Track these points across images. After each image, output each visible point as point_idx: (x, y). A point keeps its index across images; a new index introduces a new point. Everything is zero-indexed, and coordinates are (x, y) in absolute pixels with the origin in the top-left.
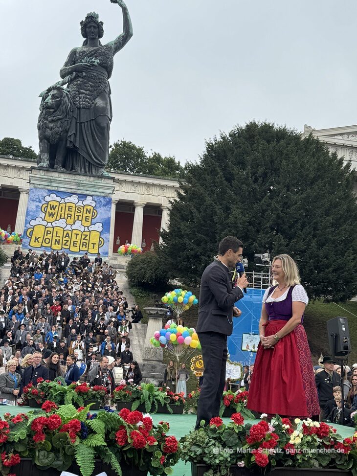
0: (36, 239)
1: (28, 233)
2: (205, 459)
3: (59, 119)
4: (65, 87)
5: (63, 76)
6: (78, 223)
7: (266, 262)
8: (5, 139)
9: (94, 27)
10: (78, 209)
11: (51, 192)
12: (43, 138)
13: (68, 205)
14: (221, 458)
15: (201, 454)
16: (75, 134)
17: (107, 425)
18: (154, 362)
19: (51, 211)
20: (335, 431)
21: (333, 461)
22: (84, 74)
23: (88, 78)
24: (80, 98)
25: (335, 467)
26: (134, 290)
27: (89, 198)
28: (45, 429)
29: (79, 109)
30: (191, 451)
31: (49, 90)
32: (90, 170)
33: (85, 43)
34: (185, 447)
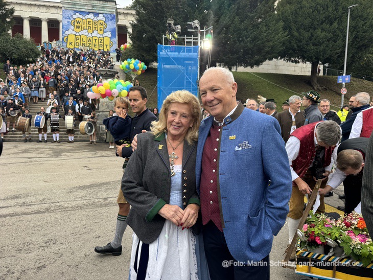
0: (70, 43)
6: (95, 32)
7: (196, 28)
10: (95, 23)
11: (76, 12)
13: (88, 20)
19: (77, 25)
27: (100, 15)
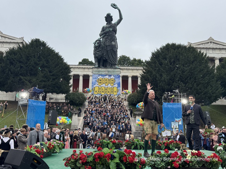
0: (96, 91)
1: (93, 89)
2: (156, 166)
3: (100, 50)
4: (101, 39)
5: (100, 36)
6: (109, 85)
7: (177, 93)
8: (84, 59)
9: (110, 18)
10: (109, 80)
11: (100, 75)
12: (95, 57)
13: (105, 79)
14: (161, 165)
15: (154, 164)
16: (106, 55)
17: (119, 155)
18: (139, 131)
19: (100, 81)
20: (204, 154)
21: (204, 165)
22: (107, 34)
23: (109, 35)
24: (107, 42)
25: (205, 167)
26: (130, 106)
27: (112, 76)
28: (99, 157)
29: (107, 46)
30: (150, 163)
31: (96, 41)
32: (112, 66)
33: (107, 24)
34: (148, 162)
